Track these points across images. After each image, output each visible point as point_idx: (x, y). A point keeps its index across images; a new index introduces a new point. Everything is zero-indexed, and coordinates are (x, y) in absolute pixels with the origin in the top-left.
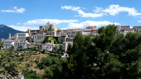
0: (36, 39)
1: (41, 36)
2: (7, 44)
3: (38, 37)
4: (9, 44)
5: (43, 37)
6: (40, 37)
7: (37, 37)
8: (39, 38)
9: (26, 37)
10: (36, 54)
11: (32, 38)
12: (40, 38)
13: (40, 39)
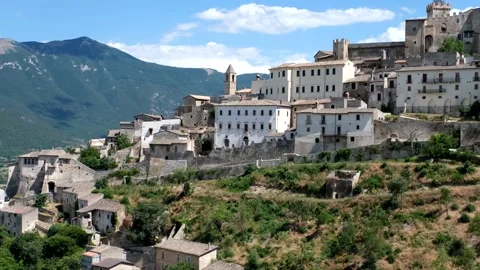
0: (410, 94)
1: (449, 75)
2: (250, 119)
3: (425, 79)
4: (259, 119)
5: (458, 79)
6: (441, 80)
7: (417, 78)
8: (428, 87)
9: (345, 80)
10: (468, 177)
11: (386, 85)
12: (436, 87)
13: (441, 90)
